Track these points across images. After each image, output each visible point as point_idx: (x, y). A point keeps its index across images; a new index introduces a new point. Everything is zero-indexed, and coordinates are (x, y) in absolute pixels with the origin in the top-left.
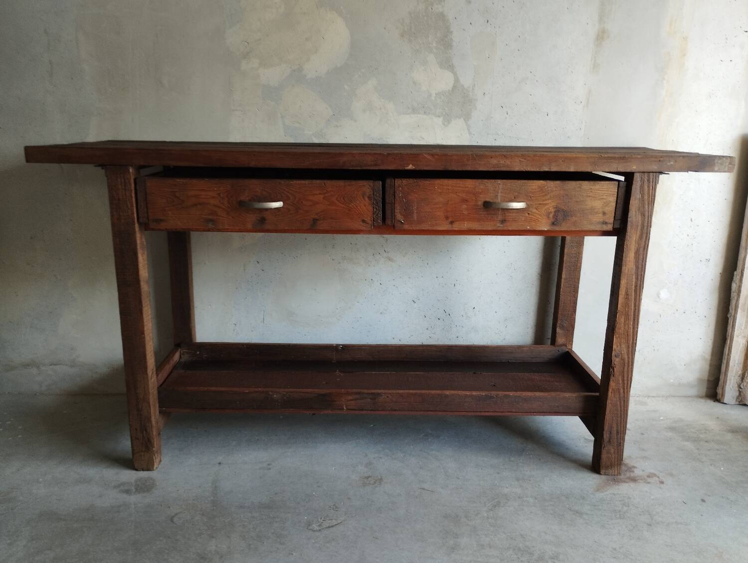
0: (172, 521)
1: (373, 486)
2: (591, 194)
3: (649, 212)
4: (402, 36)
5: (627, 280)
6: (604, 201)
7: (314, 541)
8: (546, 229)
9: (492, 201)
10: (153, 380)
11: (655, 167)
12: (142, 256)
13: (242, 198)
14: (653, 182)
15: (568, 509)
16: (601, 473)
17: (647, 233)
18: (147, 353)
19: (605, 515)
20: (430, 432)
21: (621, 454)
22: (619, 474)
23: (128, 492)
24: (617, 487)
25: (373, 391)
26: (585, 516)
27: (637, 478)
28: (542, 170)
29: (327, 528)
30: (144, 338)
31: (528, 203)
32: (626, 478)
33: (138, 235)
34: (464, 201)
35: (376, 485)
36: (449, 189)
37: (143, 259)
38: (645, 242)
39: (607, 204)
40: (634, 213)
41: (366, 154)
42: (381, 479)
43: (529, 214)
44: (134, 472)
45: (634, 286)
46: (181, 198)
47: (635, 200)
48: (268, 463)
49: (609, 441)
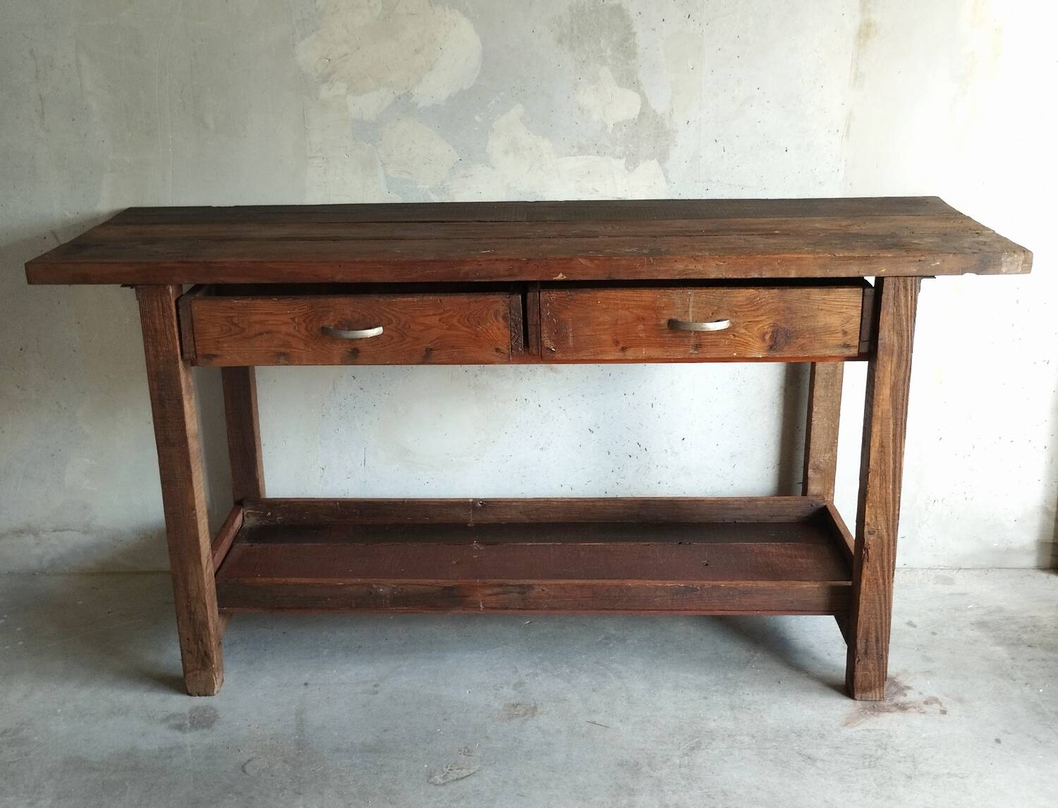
0: (244, 771)
1: (523, 718)
2: (824, 307)
3: (908, 331)
4: (560, 41)
5: (881, 425)
6: (844, 315)
7: (435, 800)
8: (760, 357)
9: (680, 320)
10: (208, 571)
11: (913, 270)
12: (189, 404)
13: (326, 323)
14: (912, 290)
15: (798, 753)
16: (856, 697)
17: (907, 361)
18: (200, 534)
19: (848, 763)
20: (613, 632)
21: (885, 670)
22: (882, 698)
23: (180, 727)
24: (875, 719)
25: (521, 582)
26: (819, 764)
27: (907, 706)
28: (749, 277)
29: (454, 781)
30: (195, 515)
31: (733, 321)
32: (893, 705)
33: (183, 376)
34: (641, 319)
35: (526, 717)
36: (617, 304)
37: (190, 407)
38: (905, 372)
39: (848, 319)
40: (887, 333)
41: (497, 260)
42: (535, 708)
43: (734, 335)
44: (186, 698)
45: (891, 435)
46: (240, 325)
47: (887, 314)
48: (375, 683)
49: (866, 653)
